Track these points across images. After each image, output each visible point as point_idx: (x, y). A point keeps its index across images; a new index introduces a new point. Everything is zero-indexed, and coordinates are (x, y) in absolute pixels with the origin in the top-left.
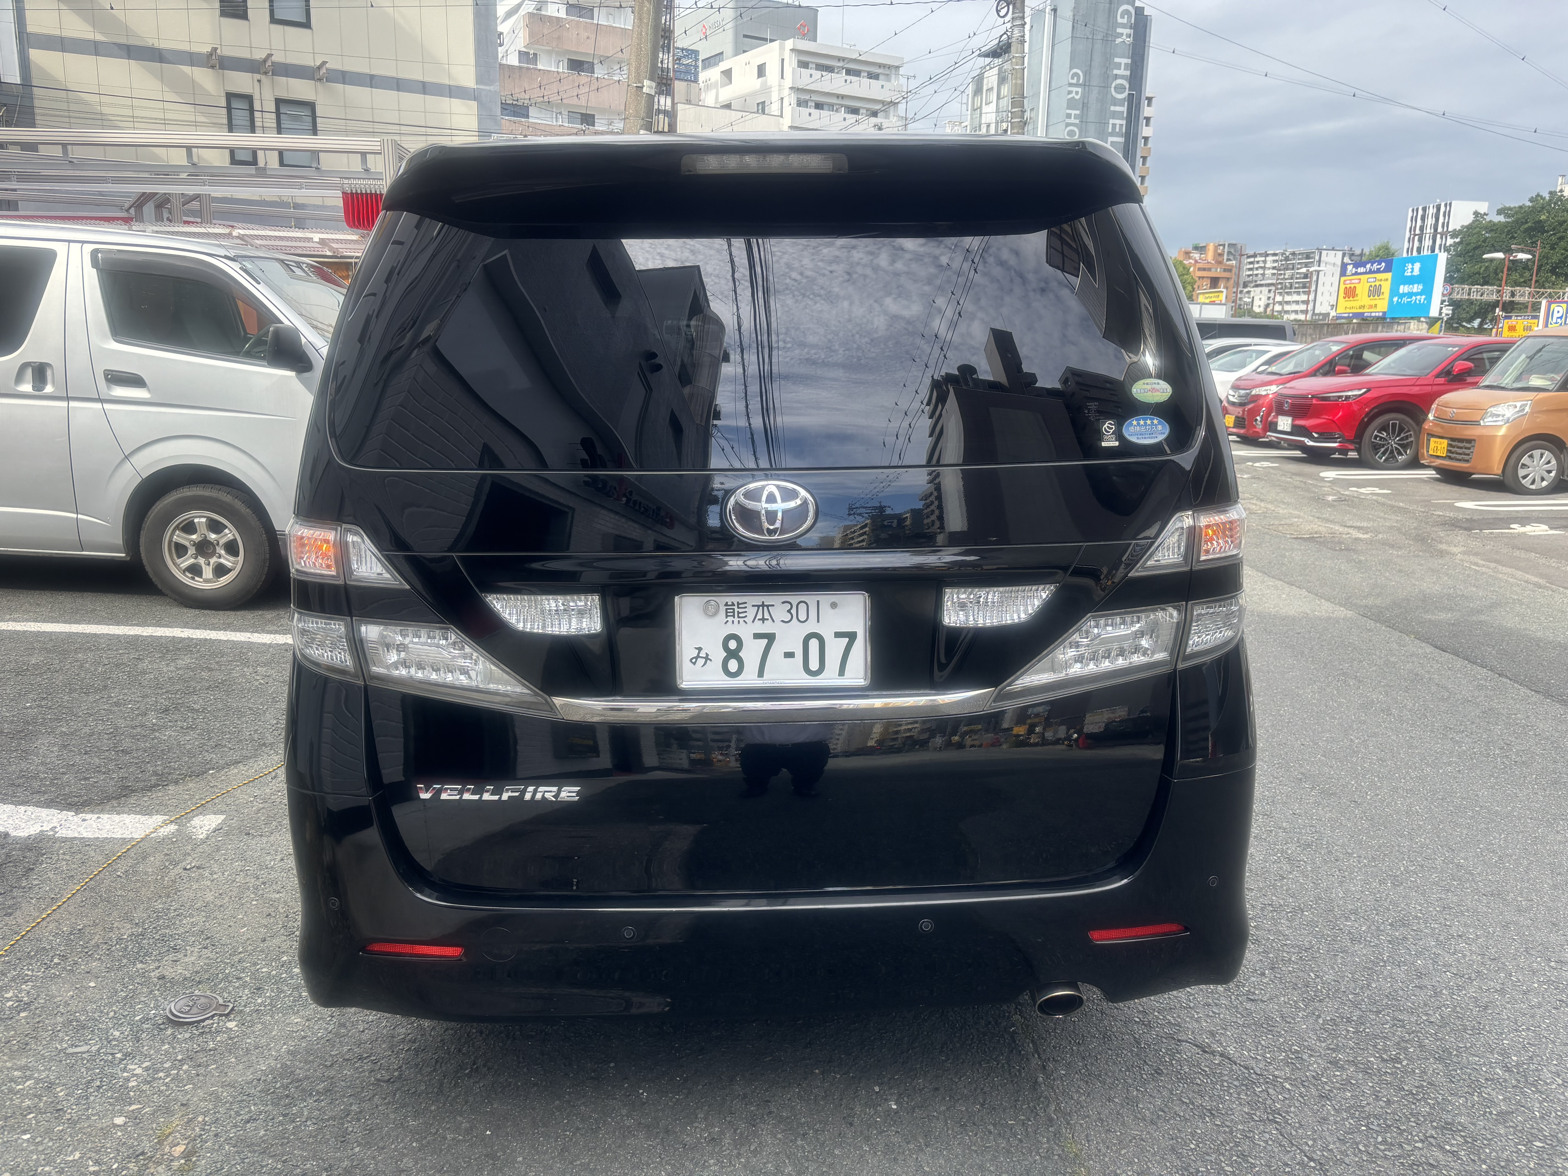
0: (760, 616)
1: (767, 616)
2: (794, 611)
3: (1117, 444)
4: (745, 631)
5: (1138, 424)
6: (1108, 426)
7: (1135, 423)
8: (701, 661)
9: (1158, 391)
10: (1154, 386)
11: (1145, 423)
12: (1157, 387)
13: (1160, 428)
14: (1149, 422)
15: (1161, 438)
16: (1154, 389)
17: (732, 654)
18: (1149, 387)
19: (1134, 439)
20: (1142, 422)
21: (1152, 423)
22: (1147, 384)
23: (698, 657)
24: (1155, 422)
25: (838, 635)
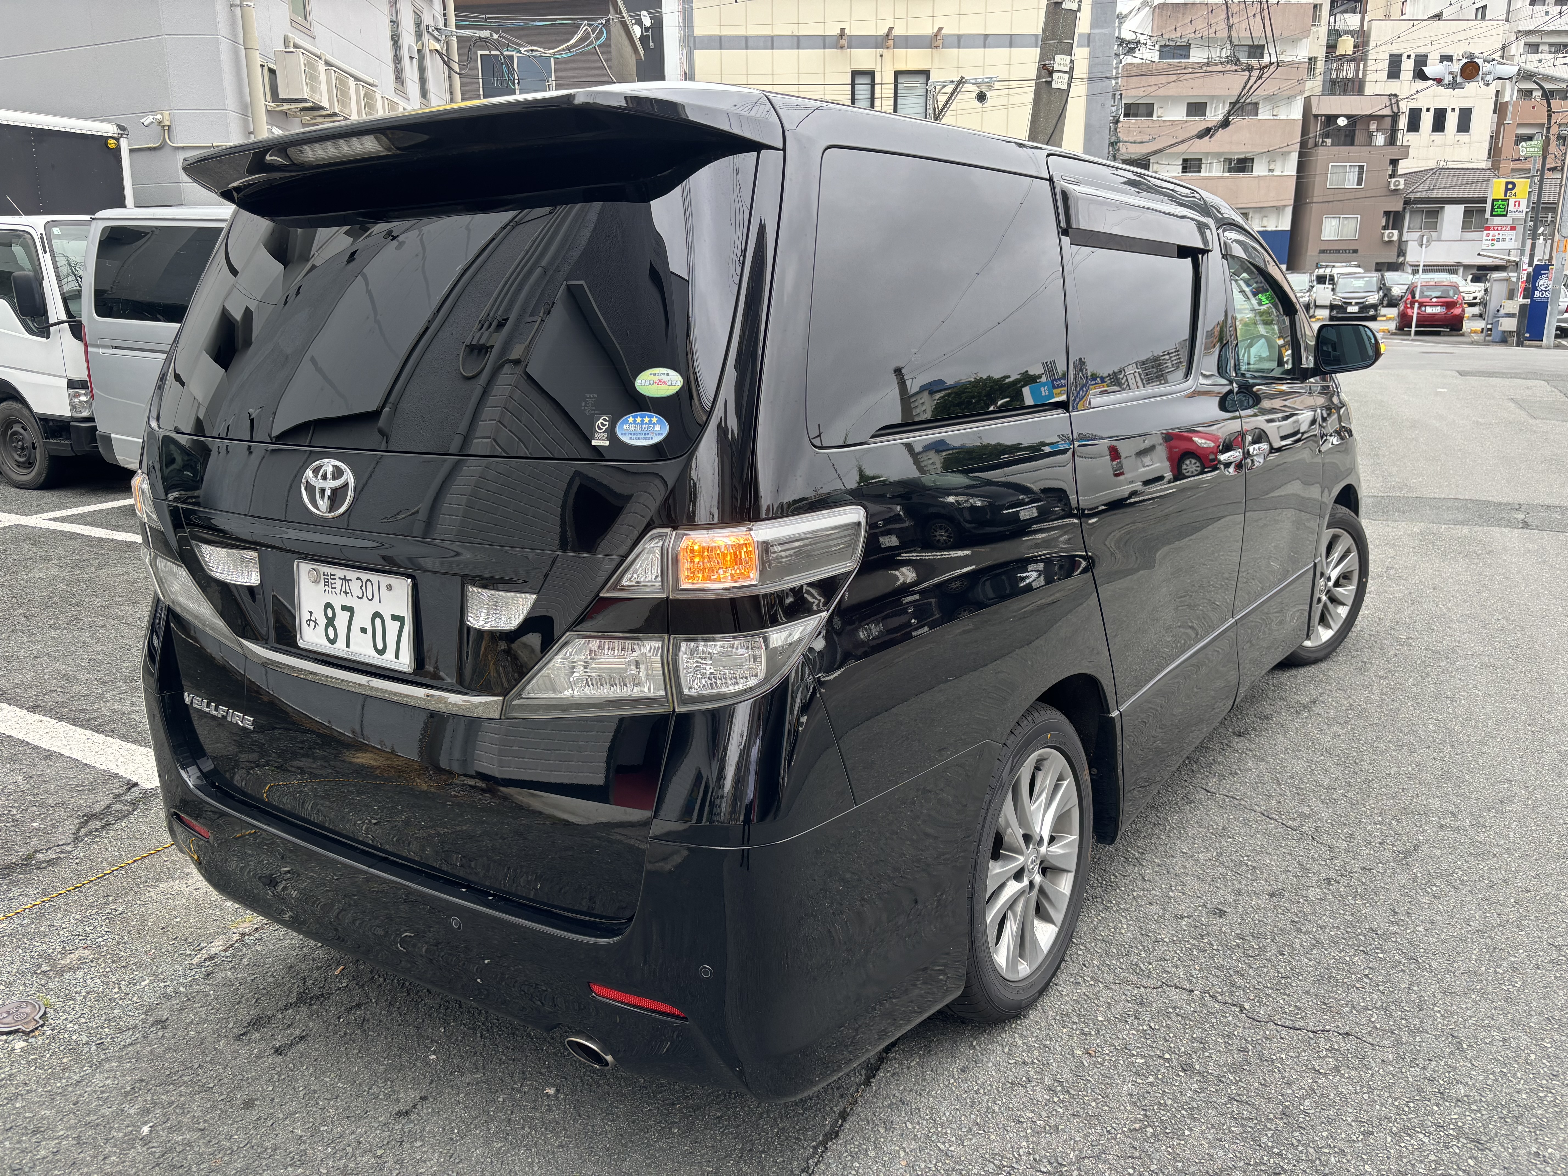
0: (344, 590)
1: (348, 591)
2: (364, 588)
3: (607, 443)
4: (338, 601)
5: (635, 421)
6: (602, 423)
7: (631, 420)
8: (312, 624)
9: (665, 383)
10: (662, 377)
11: (642, 421)
12: (665, 378)
13: (658, 427)
14: (646, 420)
15: (657, 439)
16: (660, 381)
17: (330, 622)
18: (656, 378)
19: (626, 439)
20: (639, 420)
21: (650, 421)
22: (655, 374)
23: (310, 620)
24: (654, 420)
25: (394, 618)
